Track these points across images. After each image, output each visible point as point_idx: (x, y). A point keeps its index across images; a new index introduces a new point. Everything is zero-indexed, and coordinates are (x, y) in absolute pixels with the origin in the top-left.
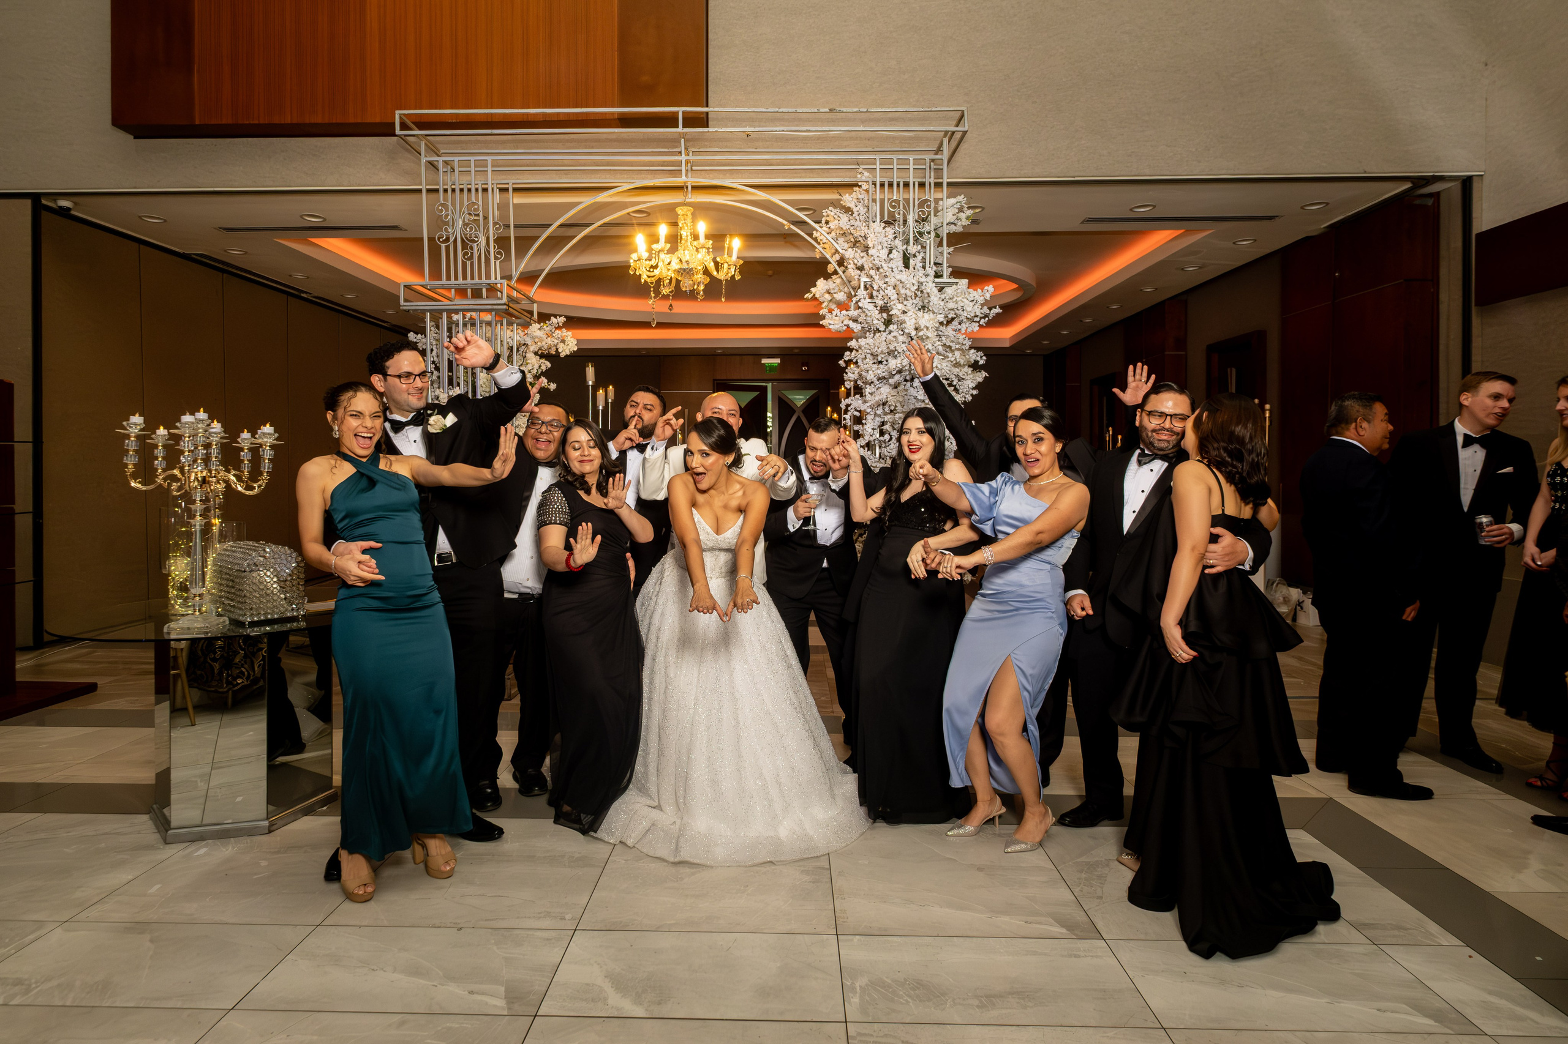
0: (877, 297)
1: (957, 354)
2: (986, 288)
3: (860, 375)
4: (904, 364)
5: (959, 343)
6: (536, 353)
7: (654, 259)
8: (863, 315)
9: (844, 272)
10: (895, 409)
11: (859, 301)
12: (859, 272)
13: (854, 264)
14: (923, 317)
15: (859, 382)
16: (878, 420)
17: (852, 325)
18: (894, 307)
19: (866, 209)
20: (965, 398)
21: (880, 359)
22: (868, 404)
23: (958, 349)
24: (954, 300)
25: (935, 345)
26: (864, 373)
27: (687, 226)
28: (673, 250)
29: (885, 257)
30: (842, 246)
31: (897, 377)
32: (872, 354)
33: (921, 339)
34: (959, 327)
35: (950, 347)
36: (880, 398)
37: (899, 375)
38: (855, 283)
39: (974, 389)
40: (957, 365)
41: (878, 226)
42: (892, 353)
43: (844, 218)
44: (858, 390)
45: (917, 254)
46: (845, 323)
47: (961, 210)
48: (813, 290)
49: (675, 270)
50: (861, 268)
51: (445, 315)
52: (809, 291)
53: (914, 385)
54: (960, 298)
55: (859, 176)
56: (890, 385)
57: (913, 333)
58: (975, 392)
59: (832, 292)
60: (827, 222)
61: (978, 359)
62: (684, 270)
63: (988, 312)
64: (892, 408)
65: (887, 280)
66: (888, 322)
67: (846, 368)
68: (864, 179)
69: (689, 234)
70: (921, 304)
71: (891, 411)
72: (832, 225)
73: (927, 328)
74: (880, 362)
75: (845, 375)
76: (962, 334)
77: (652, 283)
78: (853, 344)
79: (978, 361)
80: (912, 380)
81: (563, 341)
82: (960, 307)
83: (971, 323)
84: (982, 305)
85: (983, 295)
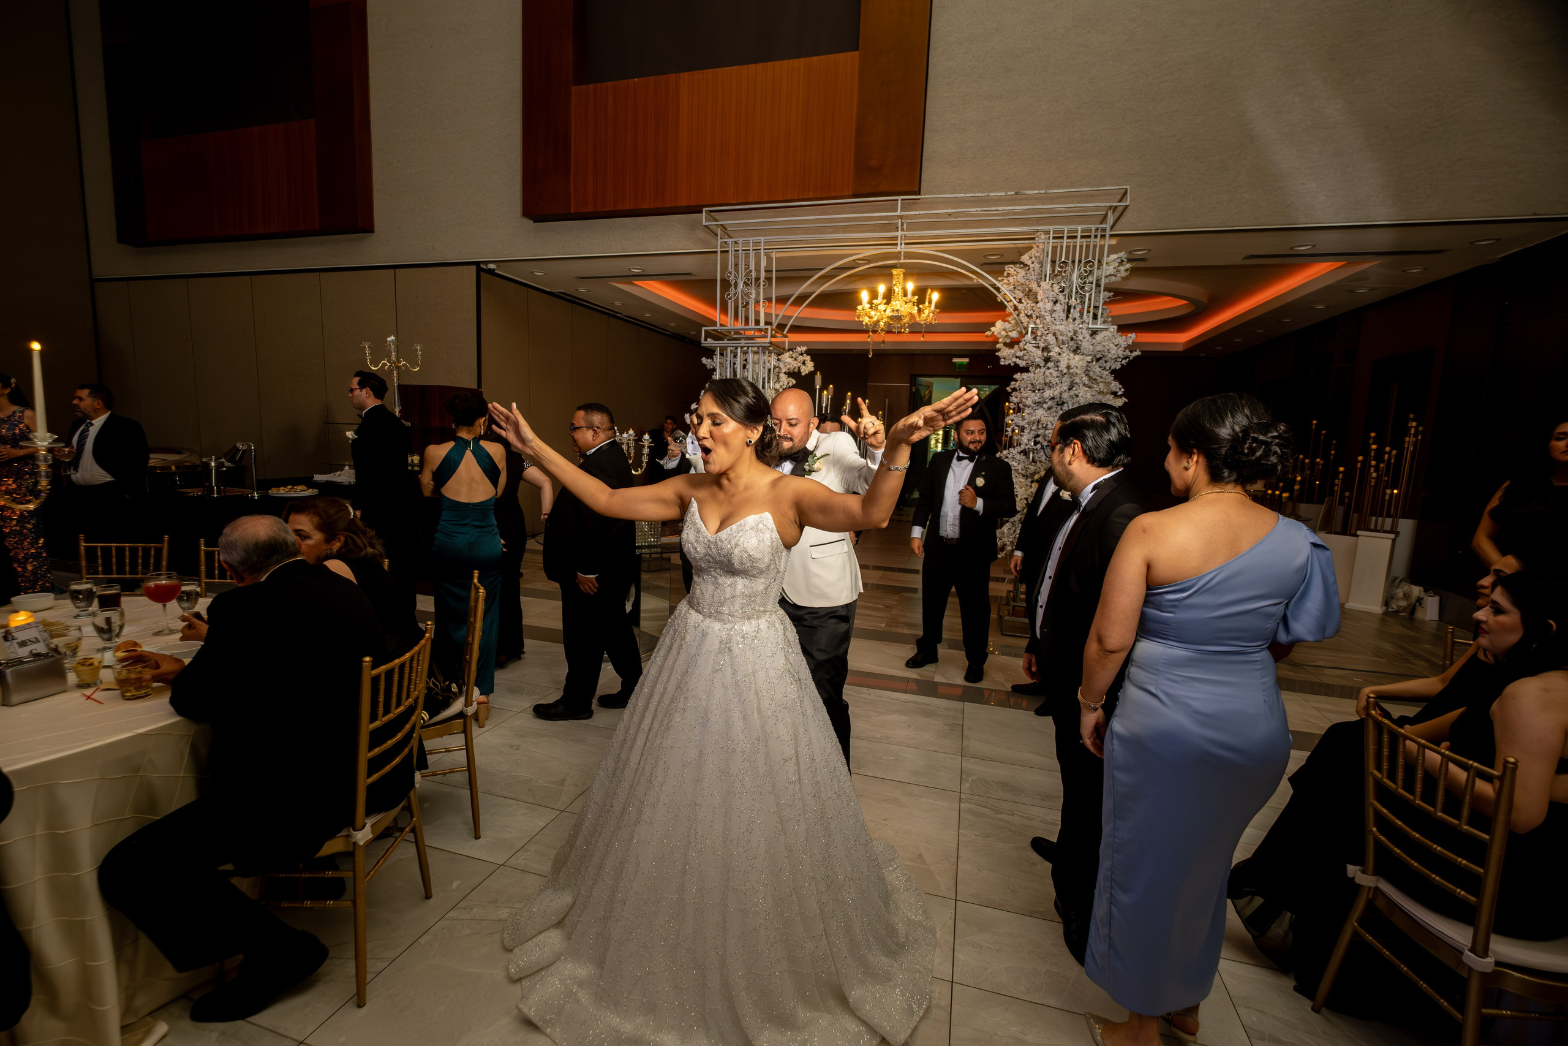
0: (1040, 341)
1: (1101, 385)
2: (1130, 335)
6: (785, 373)
7: (873, 310)
8: (1027, 355)
10: (1046, 426)
11: (1025, 342)
12: (1028, 319)
13: (1024, 313)
14: (1074, 359)
15: (1021, 405)
16: (1033, 433)
17: (1019, 362)
18: (1052, 350)
19: (1040, 266)
21: (1037, 389)
22: (1026, 421)
23: (1102, 382)
24: (1102, 344)
25: (1082, 380)
26: (1024, 400)
27: (899, 285)
28: (888, 303)
29: (1050, 308)
32: (1032, 384)
33: (1072, 375)
34: (1105, 365)
35: (1095, 380)
36: (1035, 418)
37: (1052, 401)
40: (1101, 393)
42: (1048, 385)
43: (1022, 272)
44: (1018, 410)
46: (1014, 359)
47: (1121, 264)
48: (993, 329)
49: (888, 317)
50: (1029, 316)
51: (729, 348)
52: (990, 330)
54: (1107, 343)
57: (1065, 370)
59: (1007, 330)
60: (1008, 276)
61: (1118, 390)
62: (895, 316)
66: (1047, 360)
67: (1012, 392)
69: (900, 291)
70: (1074, 347)
71: (1043, 427)
72: (1011, 279)
73: (1077, 367)
74: (1037, 392)
75: (1010, 397)
77: (871, 325)
78: (1017, 376)
79: (1117, 392)
81: (804, 363)
82: (1106, 350)
83: (1115, 362)
84: (1124, 350)
85: (1126, 341)
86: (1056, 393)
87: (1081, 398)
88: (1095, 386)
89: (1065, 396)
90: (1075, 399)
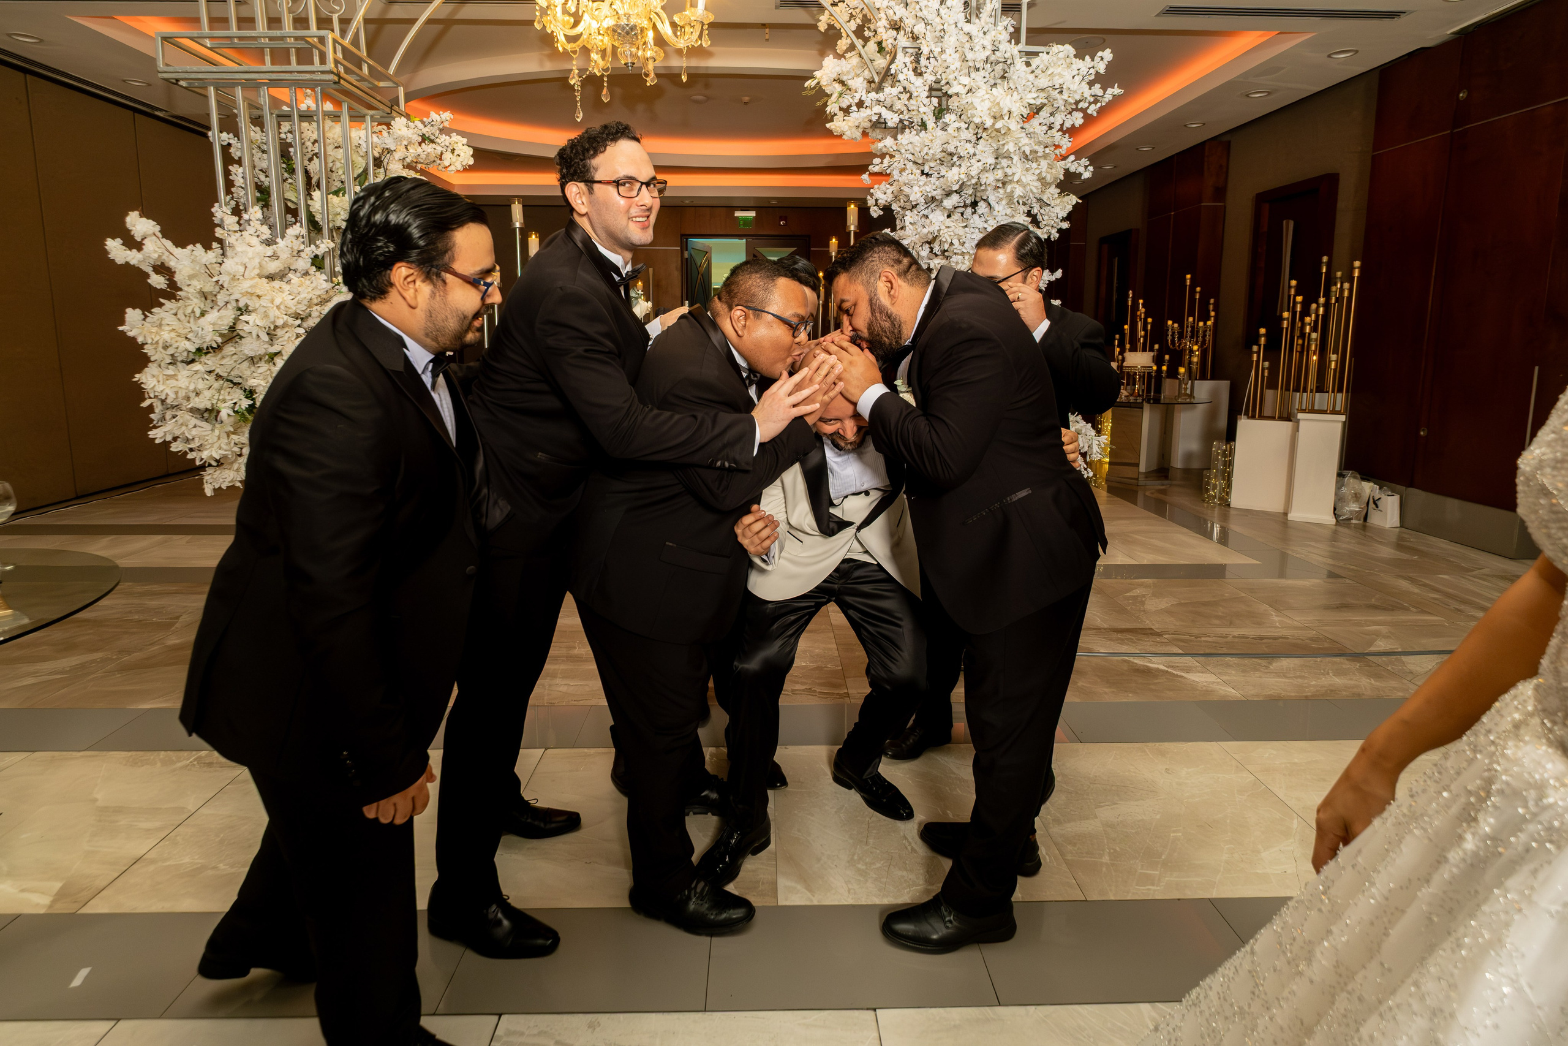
2: (1100, 54)
3: (897, 195)
4: (970, 175)
5: (1051, 146)
8: (905, 96)
15: (894, 207)
18: (955, 83)
23: (1046, 156)
24: (1049, 72)
25: (1020, 145)
26: (906, 189)
31: (955, 199)
32: (915, 163)
33: (996, 135)
34: (1052, 119)
36: (931, 229)
37: (958, 195)
39: (1064, 220)
48: (817, 74)
49: (608, 30)
50: (897, 27)
51: (239, 92)
54: (1059, 70)
56: (944, 210)
57: (989, 123)
58: (1065, 225)
59: (845, 77)
61: (1081, 169)
62: (623, 29)
63: (1100, 92)
64: (946, 247)
65: (940, 42)
66: (939, 113)
67: (873, 184)
70: (995, 78)
74: (927, 175)
76: (1057, 131)
77: (574, 53)
78: (885, 145)
79: (1080, 174)
80: (974, 204)
81: (451, 150)
82: (1056, 86)
83: (1070, 113)
84: (1091, 84)
85: (1093, 67)
86: (974, 172)
88: (1034, 165)
89: (989, 178)
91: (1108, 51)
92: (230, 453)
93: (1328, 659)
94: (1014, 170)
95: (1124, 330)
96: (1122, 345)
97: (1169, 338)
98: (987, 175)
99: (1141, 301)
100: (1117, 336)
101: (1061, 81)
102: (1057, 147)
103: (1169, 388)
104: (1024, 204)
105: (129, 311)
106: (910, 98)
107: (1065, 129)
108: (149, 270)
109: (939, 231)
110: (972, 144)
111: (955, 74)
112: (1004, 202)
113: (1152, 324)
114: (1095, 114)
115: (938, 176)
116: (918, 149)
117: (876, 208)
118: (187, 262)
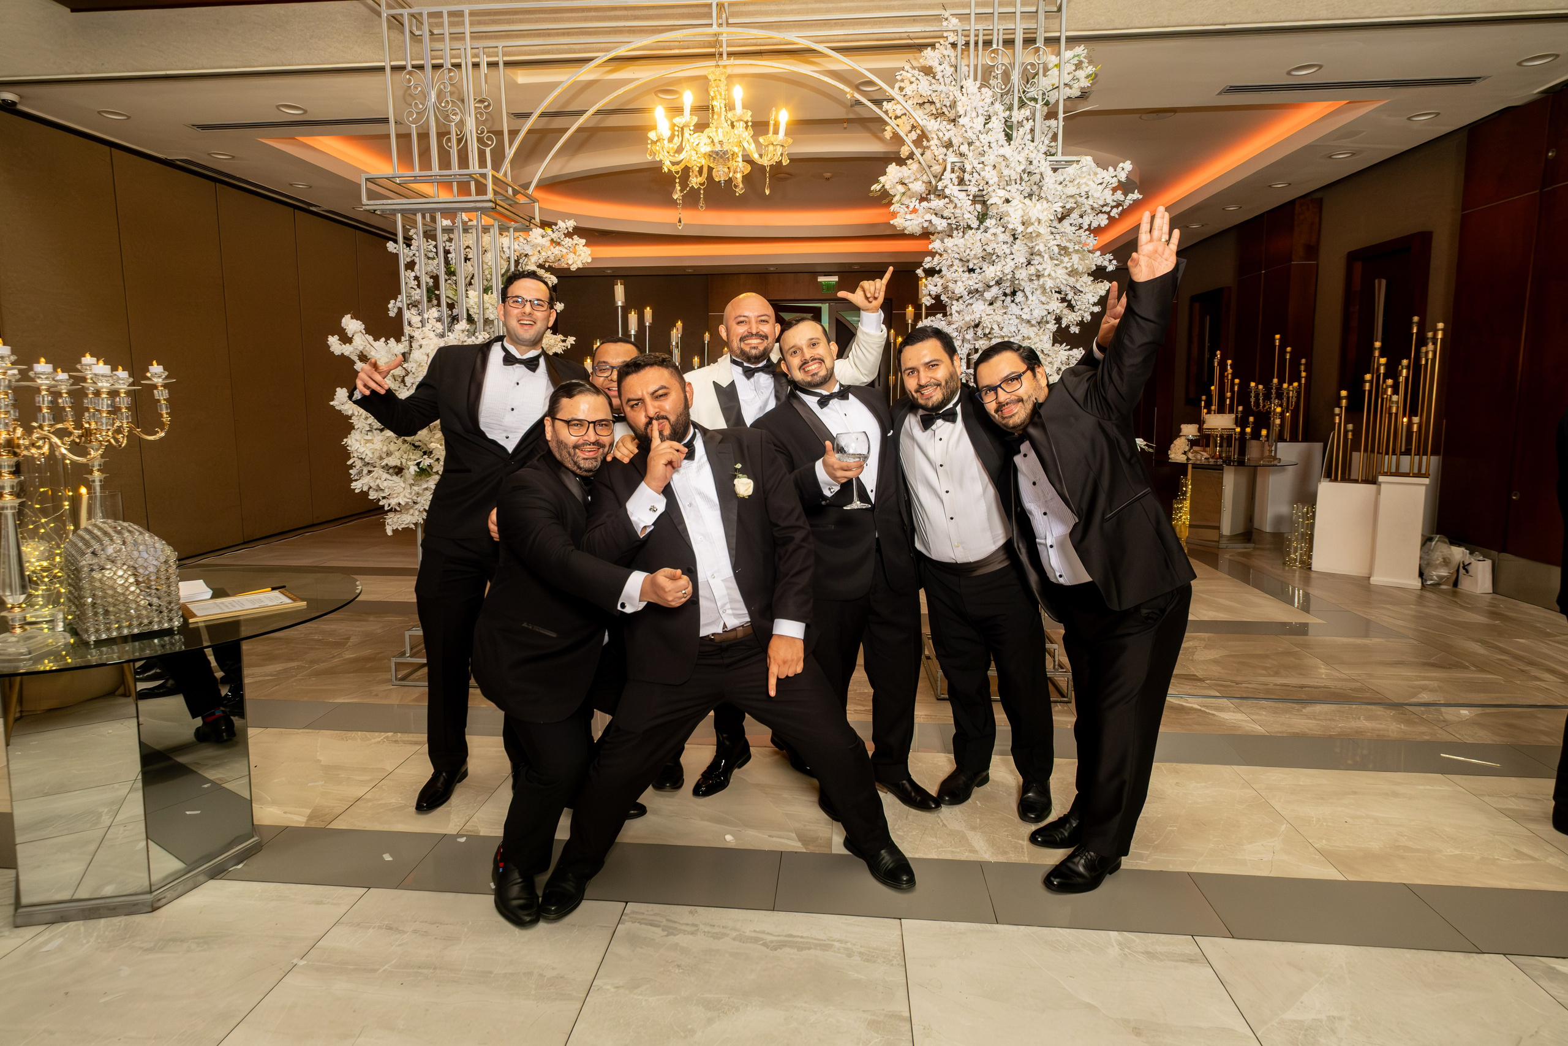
0: (970, 181)
1: (1075, 258)
2: (1121, 165)
3: (945, 288)
4: (1006, 272)
5: (1080, 243)
7: (676, 138)
8: (951, 206)
9: (922, 155)
10: (990, 333)
11: (946, 187)
12: (945, 150)
13: (939, 139)
14: (1033, 207)
15: (943, 297)
17: (936, 221)
18: (993, 194)
19: (953, 69)
20: (1083, 317)
21: (971, 267)
23: (1077, 251)
24: (1076, 182)
25: (1049, 245)
26: (950, 285)
27: (721, 95)
28: (701, 127)
29: (981, 127)
30: (920, 117)
31: (995, 291)
32: (961, 260)
33: (1030, 237)
34: (1081, 220)
35: (1065, 248)
36: (973, 317)
37: (997, 288)
38: (937, 169)
39: (1095, 304)
40: (1073, 273)
41: (971, 86)
42: (989, 257)
43: (925, 81)
44: (941, 308)
45: (1025, 122)
46: (928, 217)
47: (1079, 66)
48: (882, 179)
49: (705, 154)
51: (419, 217)
52: (878, 181)
53: (1017, 300)
54: (1084, 180)
55: (945, 23)
56: (985, 300)
57: (1020, 228)
58: (1097, 309)
59: (907, 181)
60: (901, 89)
61: (1106, 263)
62: (717, 153)
63: (1122, 198)
65: (982, 159)
66: (982, 217)
67: (924, 278)
68: (951, 27)
69: (723, 105)
70: (1028, 190)
71: (985, 335)
72: (909, 90)
73: (1038, 223)
74: (971, 271)
75: (924, 287)
76: (1085, 230)
77: (677, 173)
78: (936, 245)
79: (1106, 267)
80: (1014, 293)
81: (574, 251)
82: (1083, 194)
83: (1097, 214)
84: (1114, 190)
85: (1116, 176)
86: (1007, 270)
87: (1047, 279)
88: (1066, 259)
89: (1022, 274)
90: (1036, 282)
91: (1128, 162)
92: (410, 500)
93: (1364, 707)
94: (1044, 266)
95: (1211, 390)
96: (1208, 405)
97: (1253, 400)
98: (1020, 271)
99: (1229, 362)
100: (1204, 398)
101: (1086, 190)
102: (1085, 244)
103: (1254, 451)
104: (1059, 292)
105: (338, 390)
106: (955, 207)
107: (1092, 228)
108: (356, 359)
109: (981, 318)
110: (1009, 245)
111: (993, 188)
112: (1039, 292)
113: (1239, 384)
114: (1117, 216)
115: (980, 271)
116: (963, 250)
117: (928, 298)
118: (383, 353)
